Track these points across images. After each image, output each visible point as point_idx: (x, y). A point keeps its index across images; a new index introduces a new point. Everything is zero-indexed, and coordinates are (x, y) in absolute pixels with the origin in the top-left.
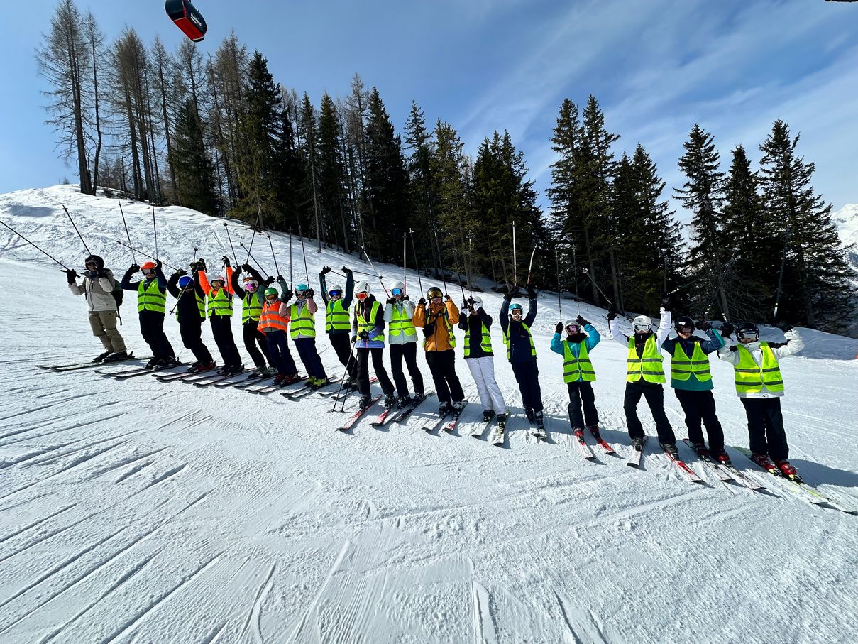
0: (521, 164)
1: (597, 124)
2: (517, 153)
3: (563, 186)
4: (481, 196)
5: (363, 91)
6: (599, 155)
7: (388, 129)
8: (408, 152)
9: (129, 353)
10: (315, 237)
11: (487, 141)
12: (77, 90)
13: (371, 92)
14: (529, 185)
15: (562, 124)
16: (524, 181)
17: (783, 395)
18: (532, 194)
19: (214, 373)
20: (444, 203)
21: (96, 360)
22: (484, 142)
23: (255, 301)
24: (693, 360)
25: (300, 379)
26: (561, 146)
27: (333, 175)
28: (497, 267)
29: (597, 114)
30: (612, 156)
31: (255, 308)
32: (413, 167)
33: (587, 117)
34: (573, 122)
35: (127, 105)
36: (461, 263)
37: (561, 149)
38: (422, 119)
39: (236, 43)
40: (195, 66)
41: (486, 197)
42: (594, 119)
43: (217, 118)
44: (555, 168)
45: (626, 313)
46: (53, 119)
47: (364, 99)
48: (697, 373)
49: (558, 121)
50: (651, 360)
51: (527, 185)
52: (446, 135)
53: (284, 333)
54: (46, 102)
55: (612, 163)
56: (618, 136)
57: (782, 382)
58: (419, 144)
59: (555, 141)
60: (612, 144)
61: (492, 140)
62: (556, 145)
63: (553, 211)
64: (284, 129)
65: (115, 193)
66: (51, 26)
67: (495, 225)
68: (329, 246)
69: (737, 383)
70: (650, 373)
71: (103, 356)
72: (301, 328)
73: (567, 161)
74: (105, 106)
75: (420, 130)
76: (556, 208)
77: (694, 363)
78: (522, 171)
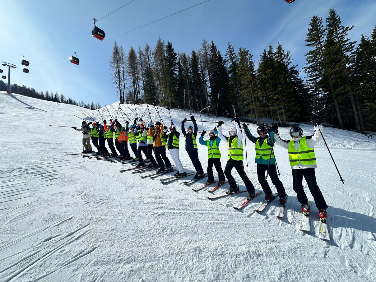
0: (288, 58)
2: (286, 53)
3: (314, 64)
9: (93, 151)
13: (211, 44)
14: (294, 68)
15: (312, 30)
17: (316, 167)
18: (297, 72)
21: (82, 153)
22: (264, 52)
26: (312, 42)
29: (336, 18)
33: (329, 22)
34: (319, 27)
36: (254, 113)
37: (312, 44)
38: (233, 49)
39: (161, 41)
40: (149, 53)
41: (265, 79)
44: (308, 56)
47: (207, 48)
48: (263, 155)
49: (309, 30)
56: (353, 27)
57: (315, 159)
58: (232, 61)
61: (268, 50)
62: (309, 43)
68: (195, 112)
69: (291, 161)
74: (126, 74)
77: (262, 150)
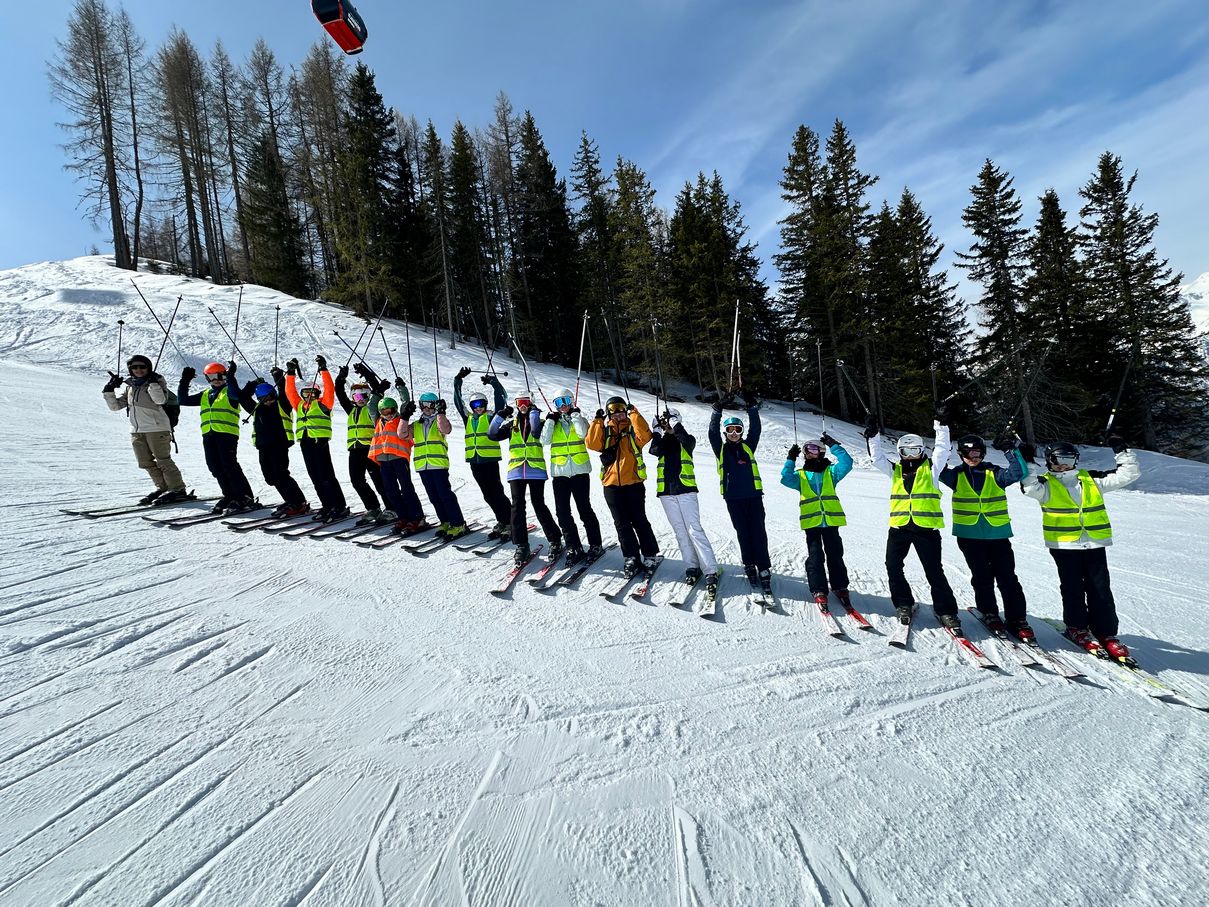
0: (737, 220)
1: (847, 160)
2: (731, 204)
3: (797, 250)
4: (681, 266)
5: (511, 117)
6: (848, 205)
7: (547, 172)
8: (576, 204)
9: (188, 492)
10: (446, 327)
11: (689, 187)
12: (107, 120)
13: (523, 118)
14: (749, 250)
15: (795, 161)
16: (742, 244)
17: (1111, 544)
18: (754, 263)
19: (308, 519)
20: (628, 277)
21: (144, 502)
22: (685, 189)
23: (365, 416)
24: (982, 497)
25: (428, 527)
26: (795, 193)
27: (471, 237)
28: (704, 368)
29: (845, 146)
30: (867, 207)
31: (364, 427)
32: (583, 226)
33: (832, 151)
34: (811, 158)
35: (179, 141)
36: (653, 362)
37: (794, 197)
38: (596, 156)
39: (330, 50)
40: (273, 84)
41: (687, 268)
42: (841, 155)
43: (305, 159)
44: (785, 226)
45: (886, 430)
46: (74, 162)
47: (513, 129)
48: (989, 514)
49: (790, 157)
50: (924, 496)
51: (746, 249)
52: (630, 180)
53: (406, 462)
54: (65, 138)
55: (868, 217)
56: (877, 178)
57: (1108, 526)
58: (592, 193)
59: (786, 186)
60: (867, 189)
61: (696, 186)
62: (788, 192)
63: (783, 286)
64: (401, 173)
65: (164, 267)
66: (69, 30)
67: (701, 307)
68: (465, 339)
69: (1046, 528)
70: (923, 514)
71: (153, 496)
72: (430, 456)
73: (803, 214)
74: (147, 143)
75: (593, 172)
76: (787, 282)
77: (984, 501)
78: (739, 230)
